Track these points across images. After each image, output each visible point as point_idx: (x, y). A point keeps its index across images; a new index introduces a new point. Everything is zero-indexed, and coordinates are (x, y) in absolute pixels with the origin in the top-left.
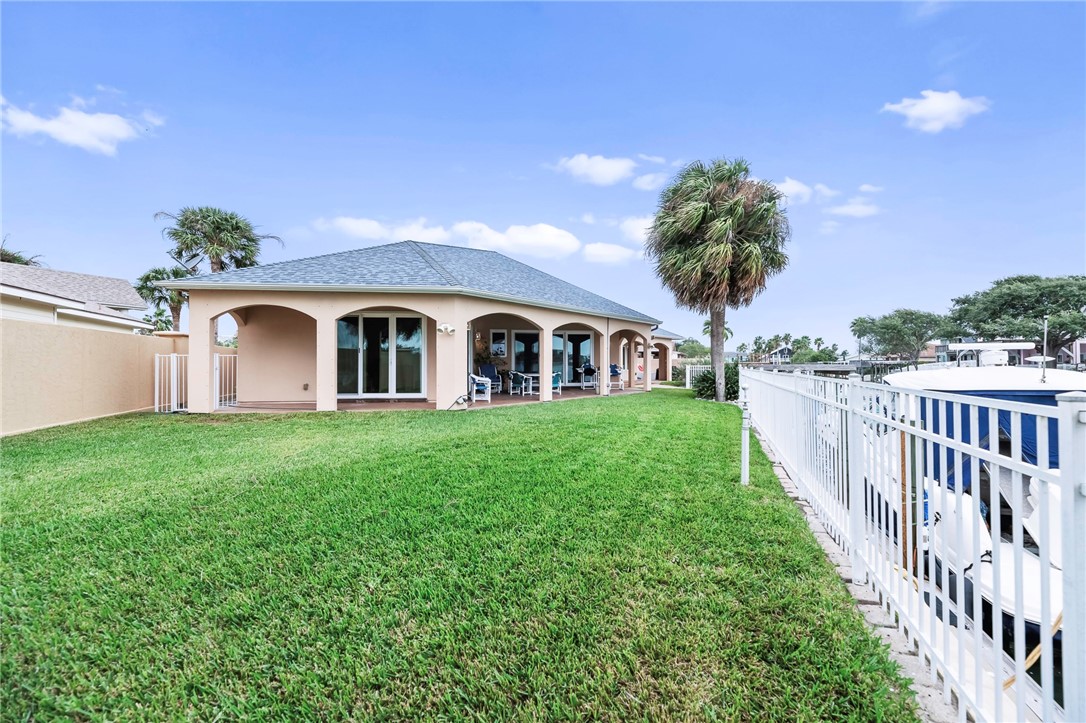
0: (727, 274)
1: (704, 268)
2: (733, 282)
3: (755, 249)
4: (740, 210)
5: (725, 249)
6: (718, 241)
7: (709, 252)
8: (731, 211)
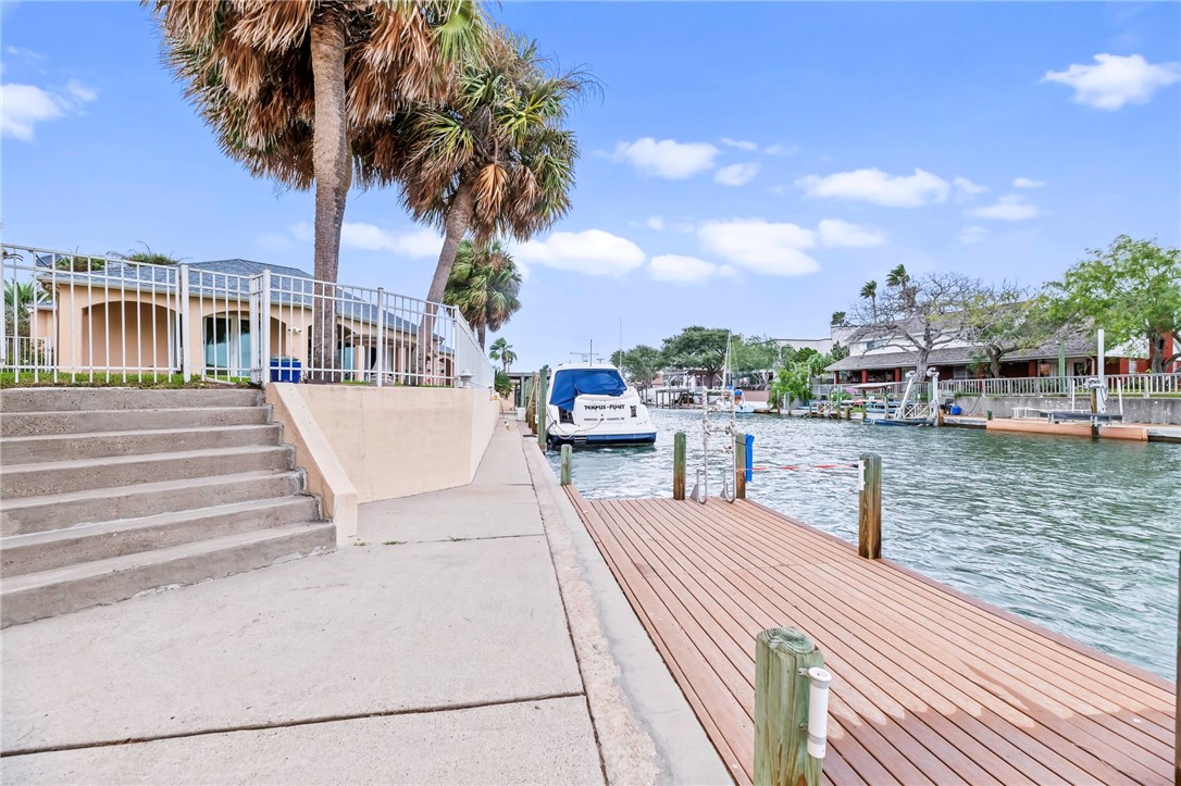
0: (484, 309)
1: (470, 304)
2: (488, 314)
3: (500, 296)
4: (492, 273)
5: (483, 295)
6: (479, 289)
7: (473, 294)
8: (487, 273)
